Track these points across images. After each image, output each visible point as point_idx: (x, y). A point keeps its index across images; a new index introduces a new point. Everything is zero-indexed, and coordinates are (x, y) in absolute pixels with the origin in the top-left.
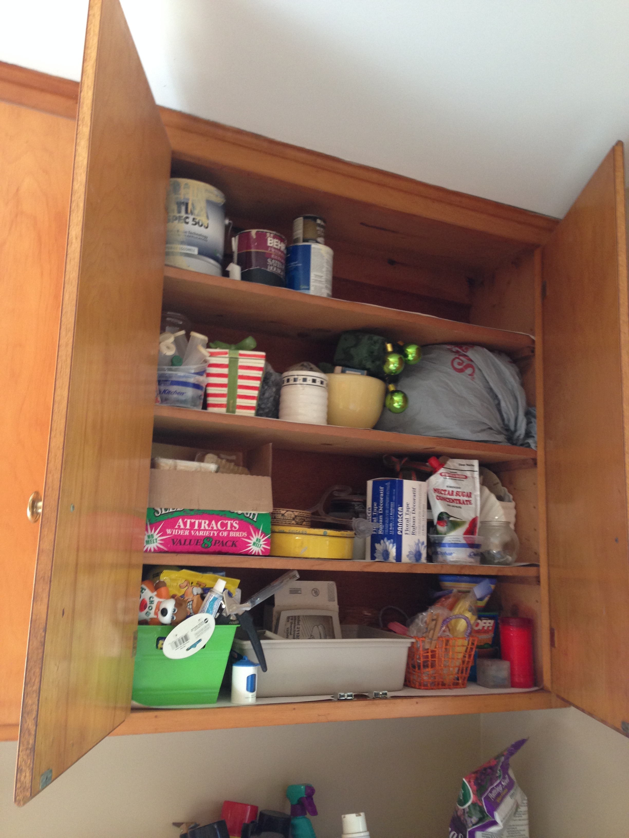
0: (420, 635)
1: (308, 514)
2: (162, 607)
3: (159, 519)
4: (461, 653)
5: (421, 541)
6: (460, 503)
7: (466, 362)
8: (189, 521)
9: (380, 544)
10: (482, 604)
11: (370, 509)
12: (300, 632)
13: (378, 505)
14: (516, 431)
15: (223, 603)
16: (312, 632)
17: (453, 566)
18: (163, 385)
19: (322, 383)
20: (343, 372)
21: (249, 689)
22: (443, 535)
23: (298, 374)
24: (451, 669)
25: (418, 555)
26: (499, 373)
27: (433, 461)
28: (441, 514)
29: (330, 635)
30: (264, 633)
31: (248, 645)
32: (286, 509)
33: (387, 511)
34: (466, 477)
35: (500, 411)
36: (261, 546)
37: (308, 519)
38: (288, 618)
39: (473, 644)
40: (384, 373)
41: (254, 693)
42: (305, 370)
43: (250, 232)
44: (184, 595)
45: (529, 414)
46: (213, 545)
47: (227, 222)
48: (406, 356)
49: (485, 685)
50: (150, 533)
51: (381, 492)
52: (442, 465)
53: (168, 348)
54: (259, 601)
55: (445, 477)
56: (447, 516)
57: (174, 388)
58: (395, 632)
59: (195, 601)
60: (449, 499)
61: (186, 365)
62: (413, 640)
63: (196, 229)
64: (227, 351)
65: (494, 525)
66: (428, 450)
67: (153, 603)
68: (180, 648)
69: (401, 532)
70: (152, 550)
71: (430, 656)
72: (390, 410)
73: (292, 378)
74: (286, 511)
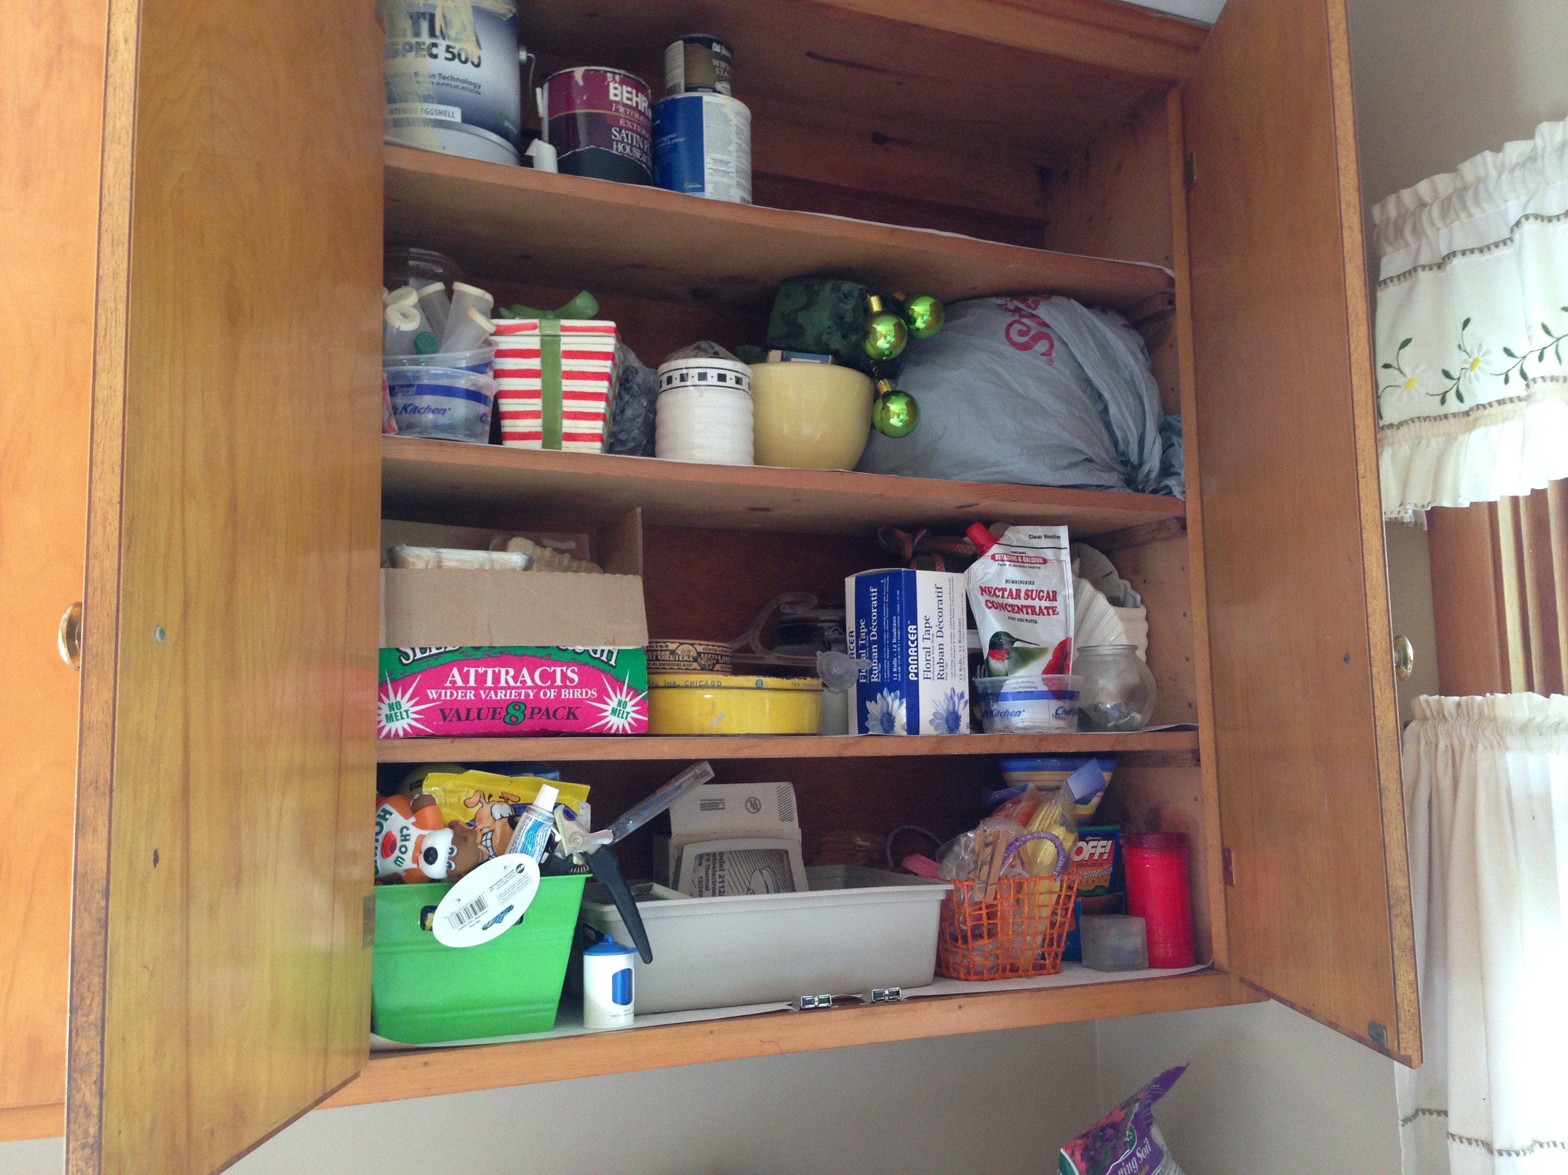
0: (963, 876)
1: (725, 649)
2: (425, 846)
3: (410, 670)
4: (1046, 906)
5: (958, 691)
6: (1034, 612)
7: (1035, 329)
8: (472, 671)
9: (876, 702)
10: (1086, 810)
11: (854, 634)
12: (726, 884)
13: (868, 625)
14: (1141, 464)
15: (555, 831)
16: (750, 883)
17: (1023, 736)
18: (400, 394)
19: (738, 381)
20: (784, 359)
21: (619, 998)
22: (1001, 678)
23: (689, 366)
24: (1028, 938)
25: (953, 720)
26: (1104, 348)
27: (977, 532)
28: (997, 635)
29: (787, 885)
30: (651, 887)
31: (612, 912)
32: (678, 641)
33: (886, 636)
34: (1045, 561)
35: (1108, 425)
36: (629, 715)
37: (728, 660)
38: (701, 856)
39: (1070, 888)
40: (869, 357)
41: (630, 1007)
42: (701, 357)
43: (573, 71)
44: (474, 820)
45: (1167, 430)
46: (528, 716)
47: (523, 55)
48: (911, 320)
49: (1100, 967)
50: (392, 699)
51: (873, 599)
52: (995, 540)
53: (405, 316)
54: (632, 826)
55: (1001, 562)
56: (1008, 639)
57: (427, 400)
58: (916, 875)
59: (498, 832)
60: (1011, 606)
61: (447, 351)
62: (950, 887)
63: (456, 69)
64: (536, 321)
65: (1103, 652)
66: (963, 510)
67: (408, 840)
68: (468, 925)
69: (917, 675)
70: (401, 733)
71: (985, 915)
72: (883, 433)
73: (676, 375)
74: (678, 645)
